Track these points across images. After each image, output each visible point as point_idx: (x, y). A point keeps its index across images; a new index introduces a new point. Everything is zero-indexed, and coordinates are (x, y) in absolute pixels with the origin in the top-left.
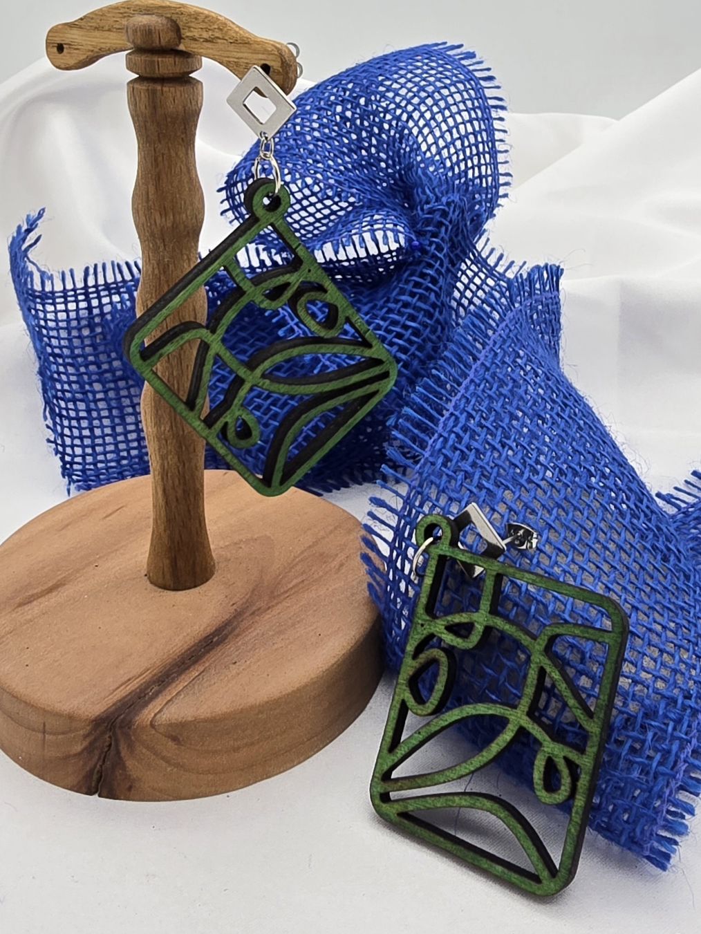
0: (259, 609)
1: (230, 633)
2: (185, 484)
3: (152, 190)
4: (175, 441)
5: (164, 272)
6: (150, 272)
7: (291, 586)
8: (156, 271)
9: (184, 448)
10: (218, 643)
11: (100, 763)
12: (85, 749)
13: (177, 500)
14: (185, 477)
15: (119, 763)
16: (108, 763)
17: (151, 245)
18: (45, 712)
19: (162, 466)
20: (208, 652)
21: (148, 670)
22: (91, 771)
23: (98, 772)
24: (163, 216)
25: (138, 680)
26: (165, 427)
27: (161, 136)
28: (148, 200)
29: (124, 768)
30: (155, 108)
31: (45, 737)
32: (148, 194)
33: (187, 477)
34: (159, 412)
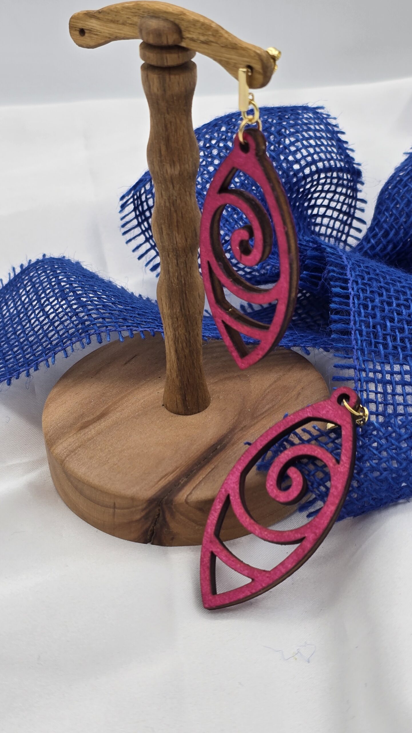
0: (245, 427)
1: (228, 443)
2: (190, 346)
3: (163, 148)
4: (183, 319)
5: (173, 205)
6: (162, 205)
7: (264, 410)
8: (167, 204)
9: (189, 322)
10: (221, 450)
11: (153, 525)
12: (143, 517)
13: (185, 357)
14: (190, 342)
15: (165, 524)
16: (158, 525)
17: (163, 186)
18: (116, 496)
19: (175, 335)
20: (215, 456)
21: (177, 468)
22: (146, 531)
23: (151, 530)
24: (172, 167)
25: (172, 475)
26: (176, 310)
27: (169, 110)
28: (161, 156)
29: (168, 527)
30: (165, 90)
31: (115, 511)
32: (160, 151)
33: (191, 342)
34: (172, 300)
